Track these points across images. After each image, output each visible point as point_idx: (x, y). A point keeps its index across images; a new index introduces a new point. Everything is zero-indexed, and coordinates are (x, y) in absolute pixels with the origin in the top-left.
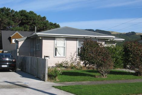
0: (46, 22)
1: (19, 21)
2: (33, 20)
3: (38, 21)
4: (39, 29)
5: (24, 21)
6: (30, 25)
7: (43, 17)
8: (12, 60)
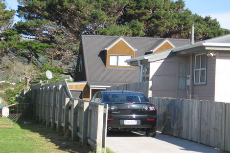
0: (184, 14)
1: (119, 11)
2: (154, 9)
3: (166, 10)
4: (168, 31)
5: (131, 12)
6: (145, 20)
7: (176, 2)
8: (149, 109)
